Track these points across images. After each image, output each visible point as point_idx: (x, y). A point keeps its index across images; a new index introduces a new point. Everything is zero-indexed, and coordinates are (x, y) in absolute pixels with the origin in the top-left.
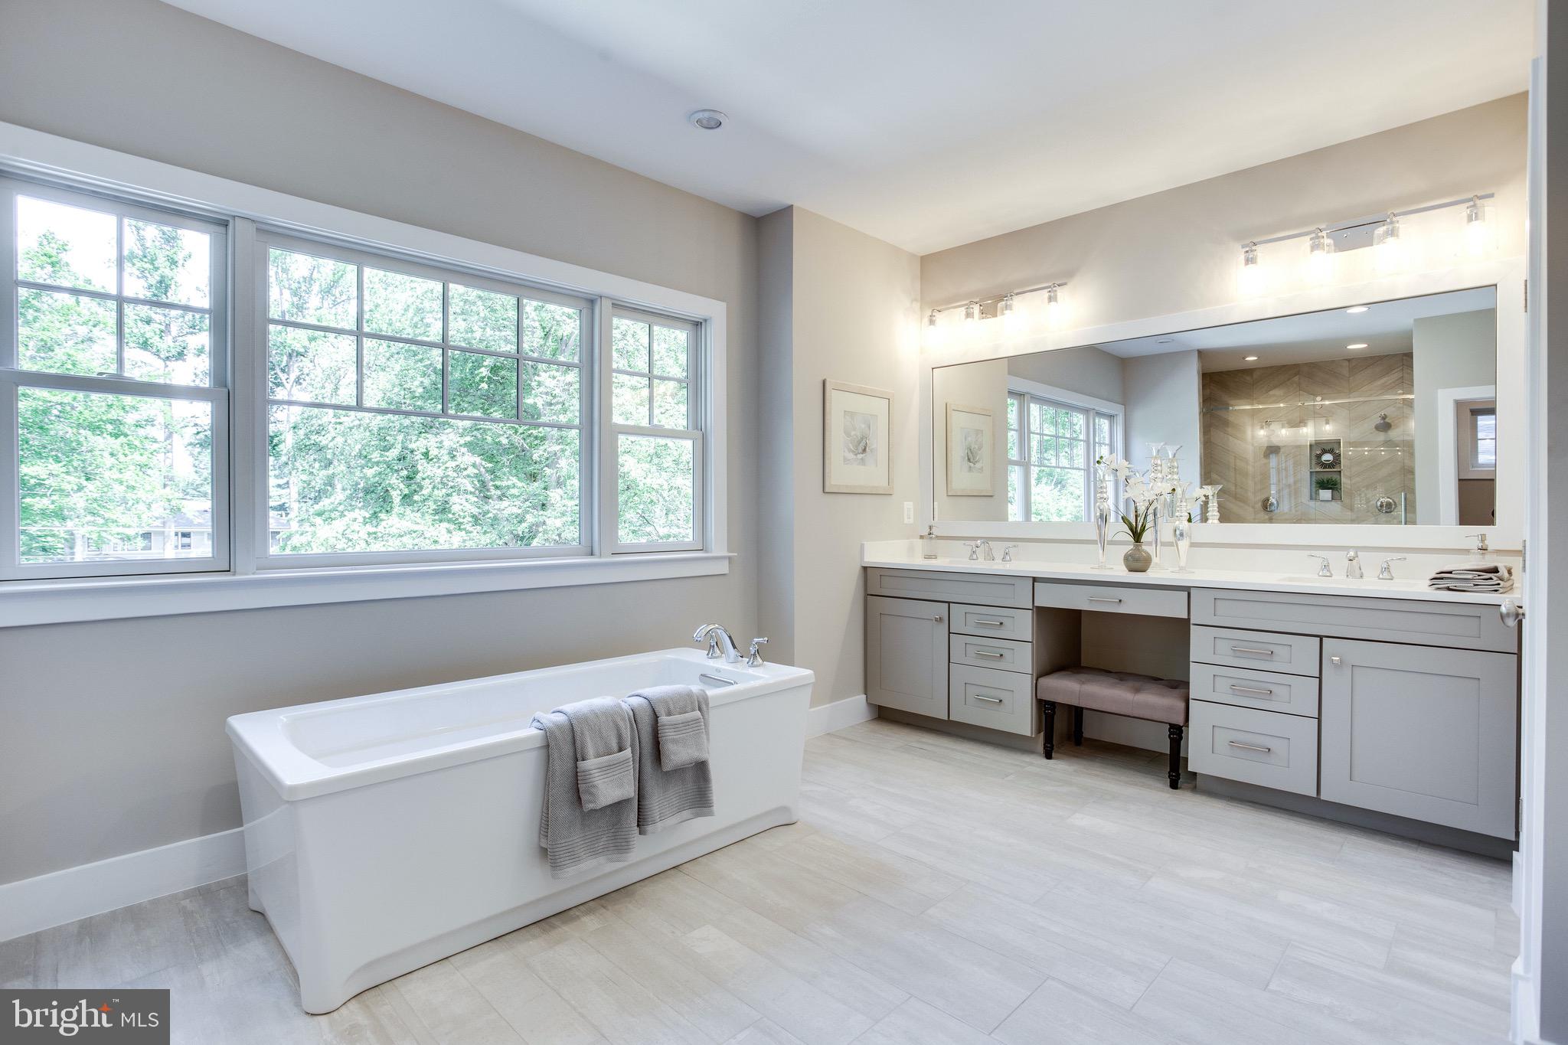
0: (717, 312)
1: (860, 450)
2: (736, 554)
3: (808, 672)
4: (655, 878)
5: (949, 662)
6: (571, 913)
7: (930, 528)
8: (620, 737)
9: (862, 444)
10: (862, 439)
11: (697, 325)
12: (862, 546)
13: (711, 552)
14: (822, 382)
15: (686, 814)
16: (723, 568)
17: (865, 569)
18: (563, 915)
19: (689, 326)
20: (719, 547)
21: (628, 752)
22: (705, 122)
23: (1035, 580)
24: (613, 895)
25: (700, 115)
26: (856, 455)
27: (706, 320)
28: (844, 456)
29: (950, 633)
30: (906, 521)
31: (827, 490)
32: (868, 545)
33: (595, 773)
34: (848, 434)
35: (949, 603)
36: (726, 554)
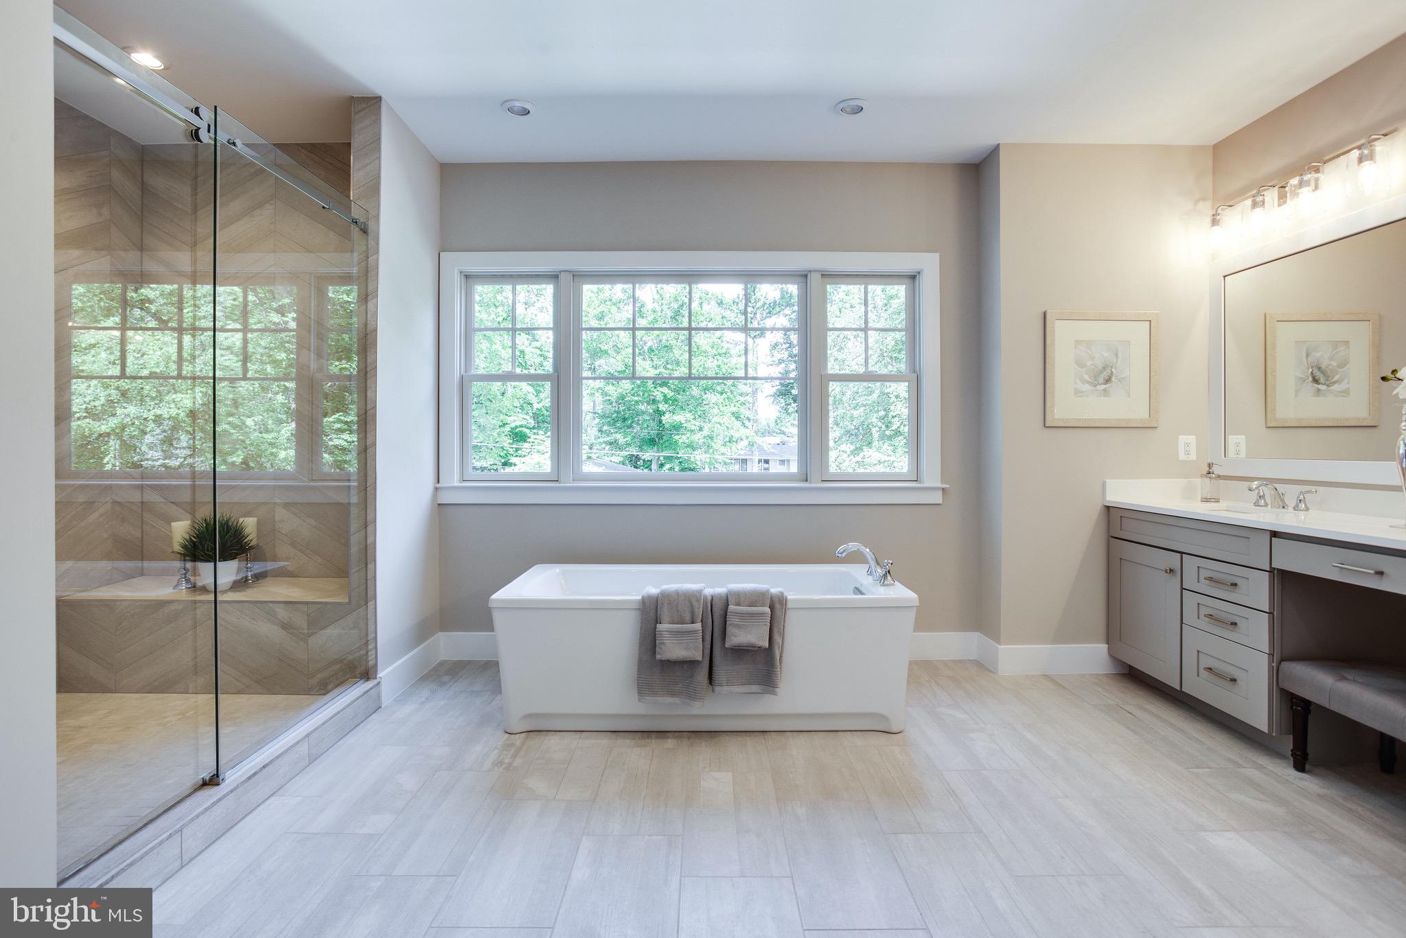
0: (929, 265)
1: (1101, 380)
2: (948, 486)
3: (913, 595)
4: (748, 733)
5: (1182, 623)
6: (668, 734)
7: (1210, 466)
8: (693, 613)
9: (1105, 375)
10: (1104, 368)
11: (913, 277)
12: (1104, 485)
13: (923, 483)
14: (1043, 315)
15: (755, 688)
16: (937, 498)
17: (1108, 508)
18: (662, 734)
19: (907, 281)
20: (932, 478)
21: (698, 626)
22: (848, 110)
23: (1274, 534)
24: (704, 733)
25: (841, 106)
26: (1095, 386)
27: (919, 273)
28: (1075, 389)
29: (1182, 589)
30: (1182, 457)
31: (1047, 425)
32: (1110, 483)
33: (666, 635)
34: (1080, 364)
35: (1182, 553)
36: (939, 484)
